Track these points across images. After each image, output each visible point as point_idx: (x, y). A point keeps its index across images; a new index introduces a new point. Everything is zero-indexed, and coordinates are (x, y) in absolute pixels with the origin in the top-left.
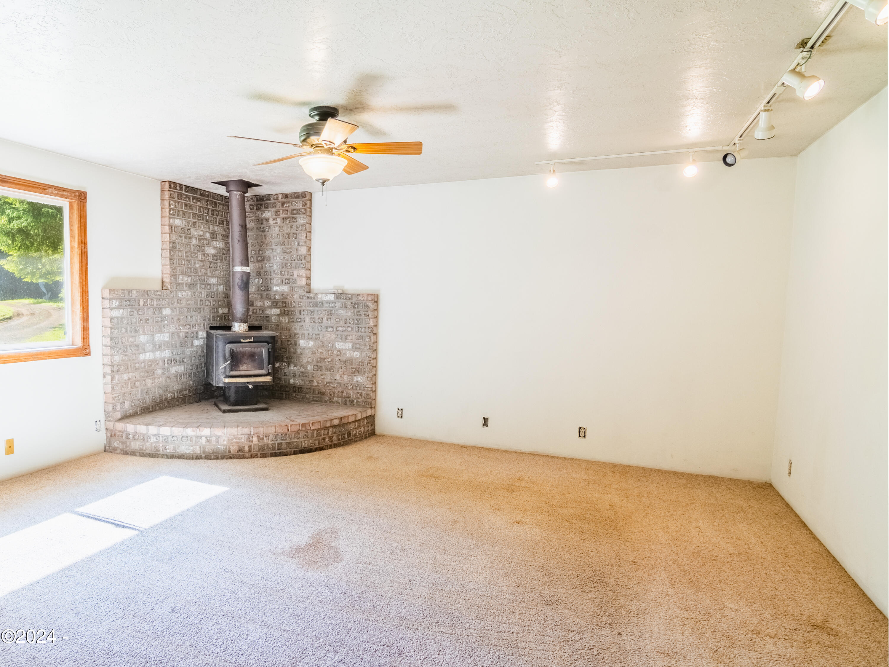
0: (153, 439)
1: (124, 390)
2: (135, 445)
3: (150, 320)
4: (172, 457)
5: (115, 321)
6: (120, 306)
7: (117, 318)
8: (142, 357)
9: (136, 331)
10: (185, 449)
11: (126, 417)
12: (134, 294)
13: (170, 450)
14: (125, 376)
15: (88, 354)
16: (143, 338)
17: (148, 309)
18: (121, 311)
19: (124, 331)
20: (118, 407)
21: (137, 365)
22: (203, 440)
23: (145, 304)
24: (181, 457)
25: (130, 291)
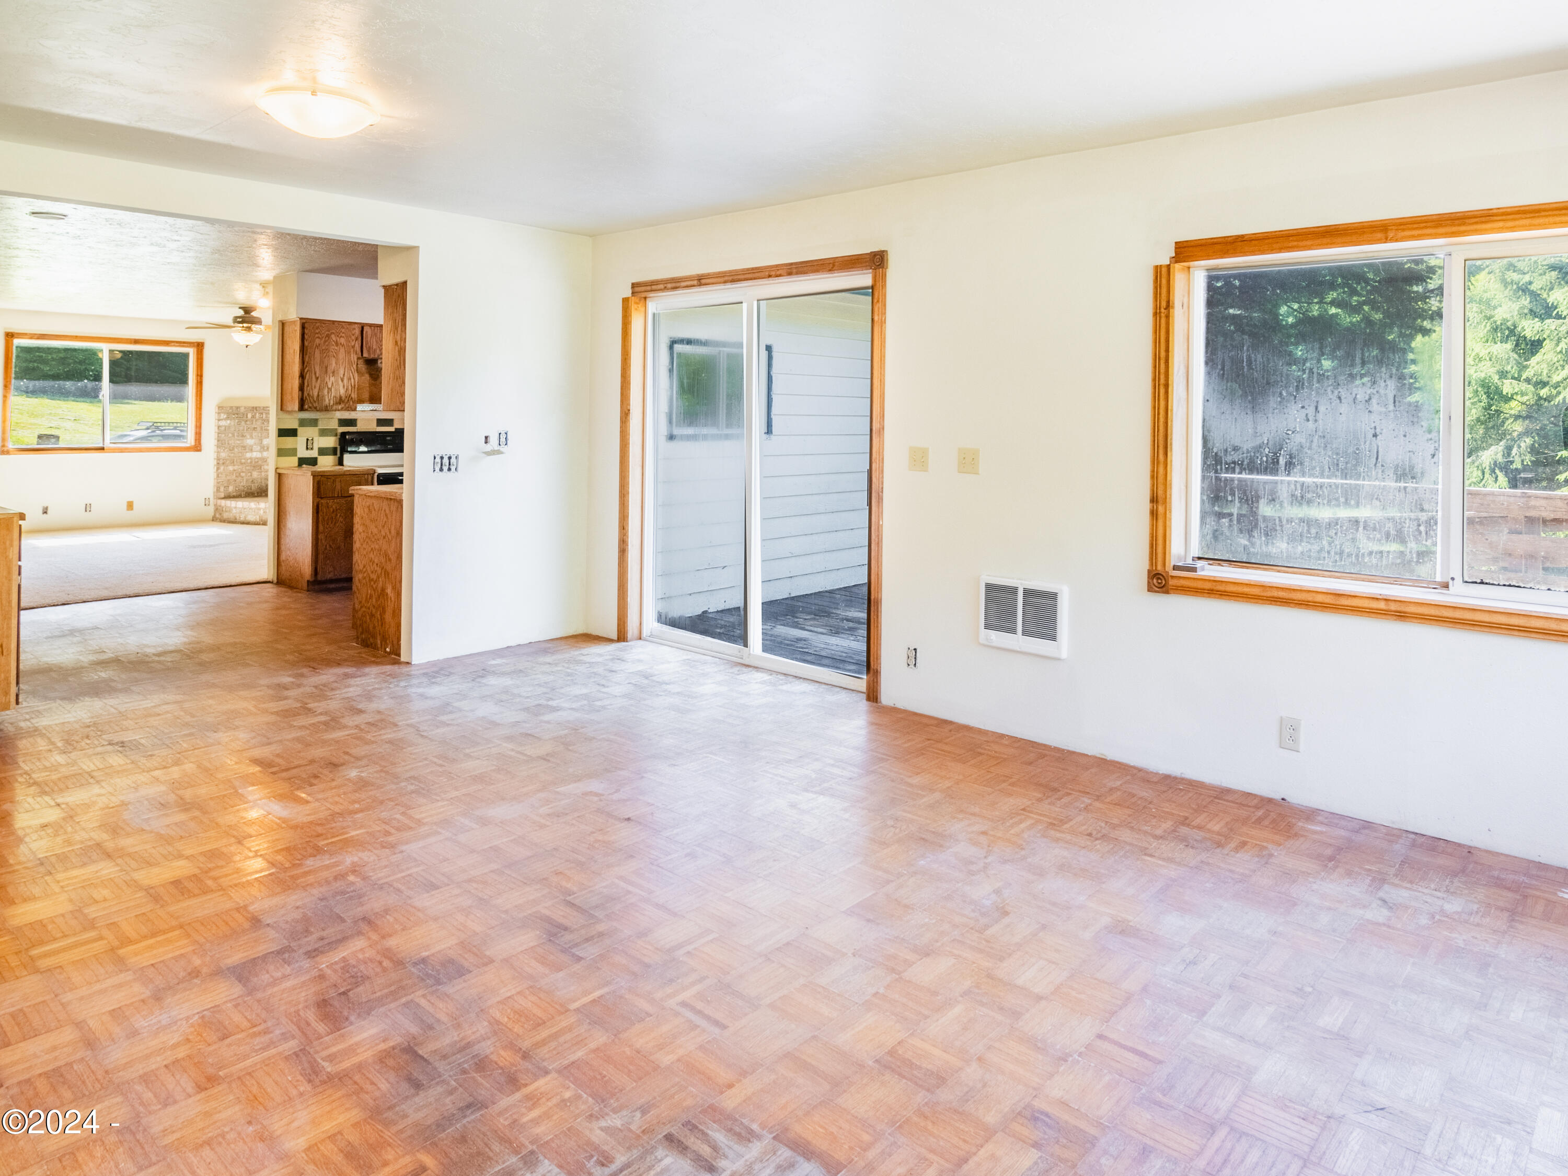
0: (234, 511)
1: (228, 478)
2: (226, 515)
3: (259, 429)
4: (243, 523)
5: (223, 428)
6: (228, 418)
7: (225, 427)
8: (248, 455)
9: (243, 436)
10: (251, 518)
11: (228, 497)
12: (242, 410)
13: (242, 519)
14: (231, 468)
15: (200, 450)
16: (250, 442)
17: (256, 420)
18: (229, 422)
19: (230, 435)
20: (222, 489)
21: (243, 461)
22: (262, 512)
23: (253, 417)
24: (248, 523)
25: (237, 408)
